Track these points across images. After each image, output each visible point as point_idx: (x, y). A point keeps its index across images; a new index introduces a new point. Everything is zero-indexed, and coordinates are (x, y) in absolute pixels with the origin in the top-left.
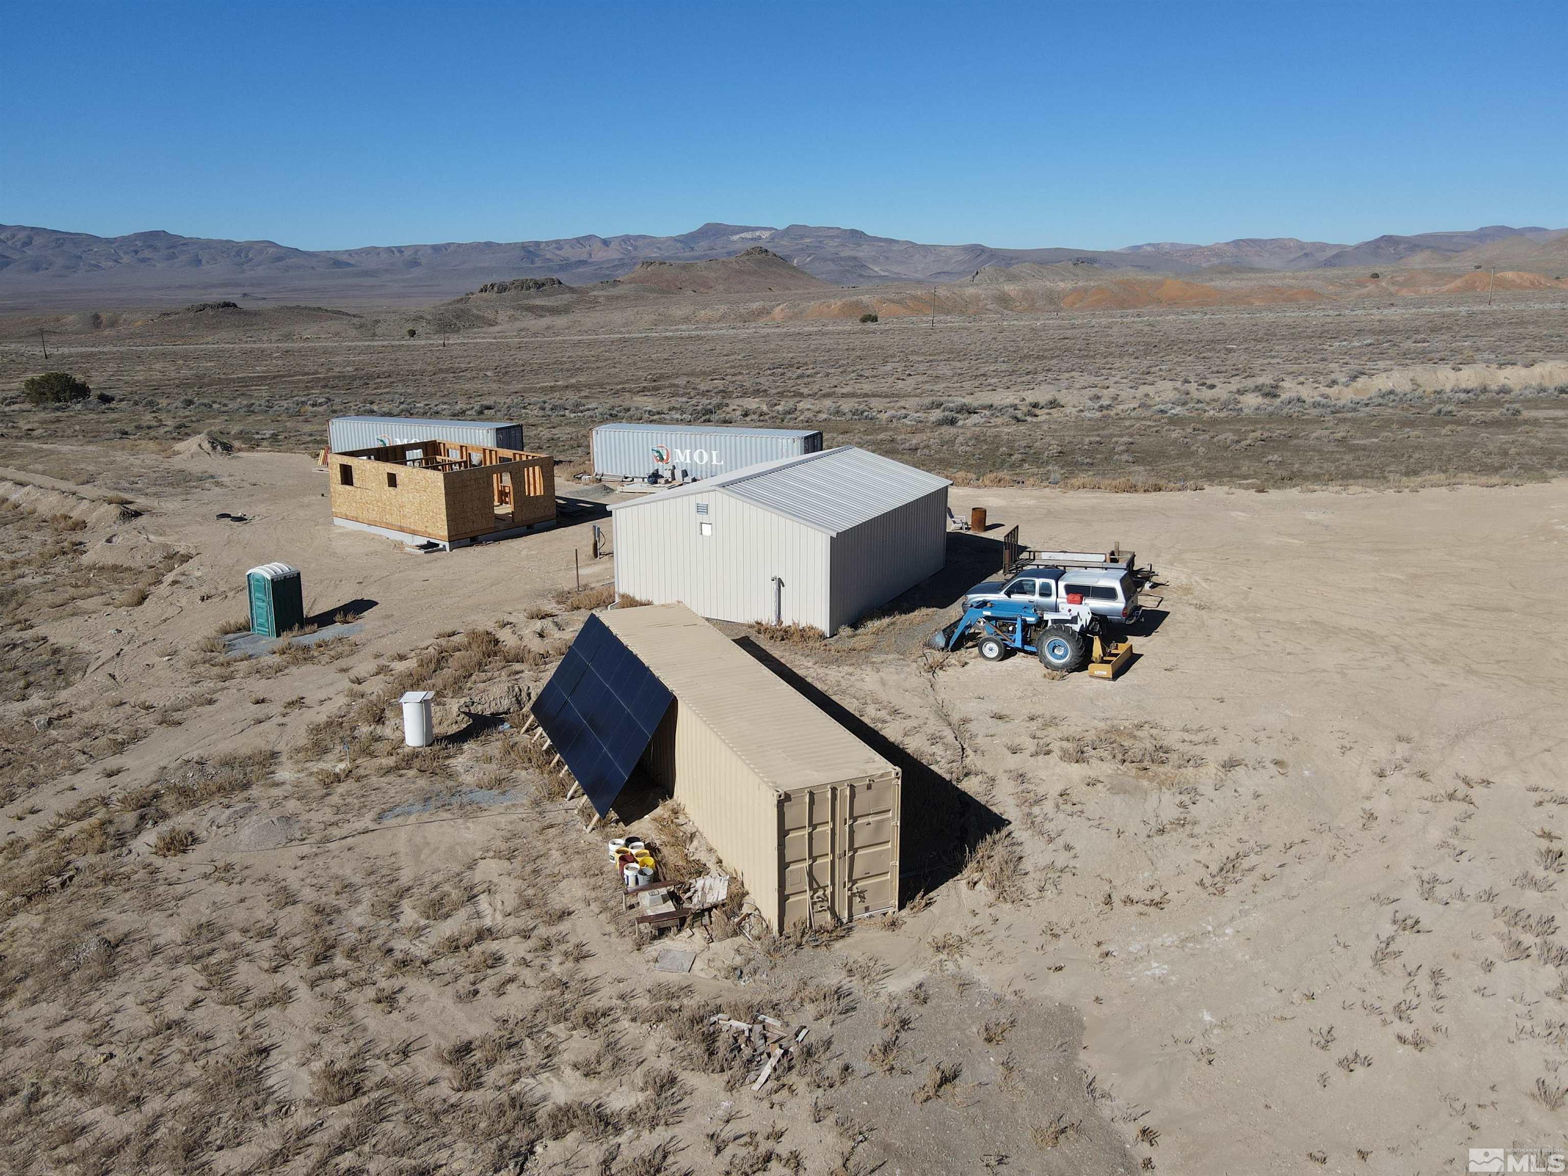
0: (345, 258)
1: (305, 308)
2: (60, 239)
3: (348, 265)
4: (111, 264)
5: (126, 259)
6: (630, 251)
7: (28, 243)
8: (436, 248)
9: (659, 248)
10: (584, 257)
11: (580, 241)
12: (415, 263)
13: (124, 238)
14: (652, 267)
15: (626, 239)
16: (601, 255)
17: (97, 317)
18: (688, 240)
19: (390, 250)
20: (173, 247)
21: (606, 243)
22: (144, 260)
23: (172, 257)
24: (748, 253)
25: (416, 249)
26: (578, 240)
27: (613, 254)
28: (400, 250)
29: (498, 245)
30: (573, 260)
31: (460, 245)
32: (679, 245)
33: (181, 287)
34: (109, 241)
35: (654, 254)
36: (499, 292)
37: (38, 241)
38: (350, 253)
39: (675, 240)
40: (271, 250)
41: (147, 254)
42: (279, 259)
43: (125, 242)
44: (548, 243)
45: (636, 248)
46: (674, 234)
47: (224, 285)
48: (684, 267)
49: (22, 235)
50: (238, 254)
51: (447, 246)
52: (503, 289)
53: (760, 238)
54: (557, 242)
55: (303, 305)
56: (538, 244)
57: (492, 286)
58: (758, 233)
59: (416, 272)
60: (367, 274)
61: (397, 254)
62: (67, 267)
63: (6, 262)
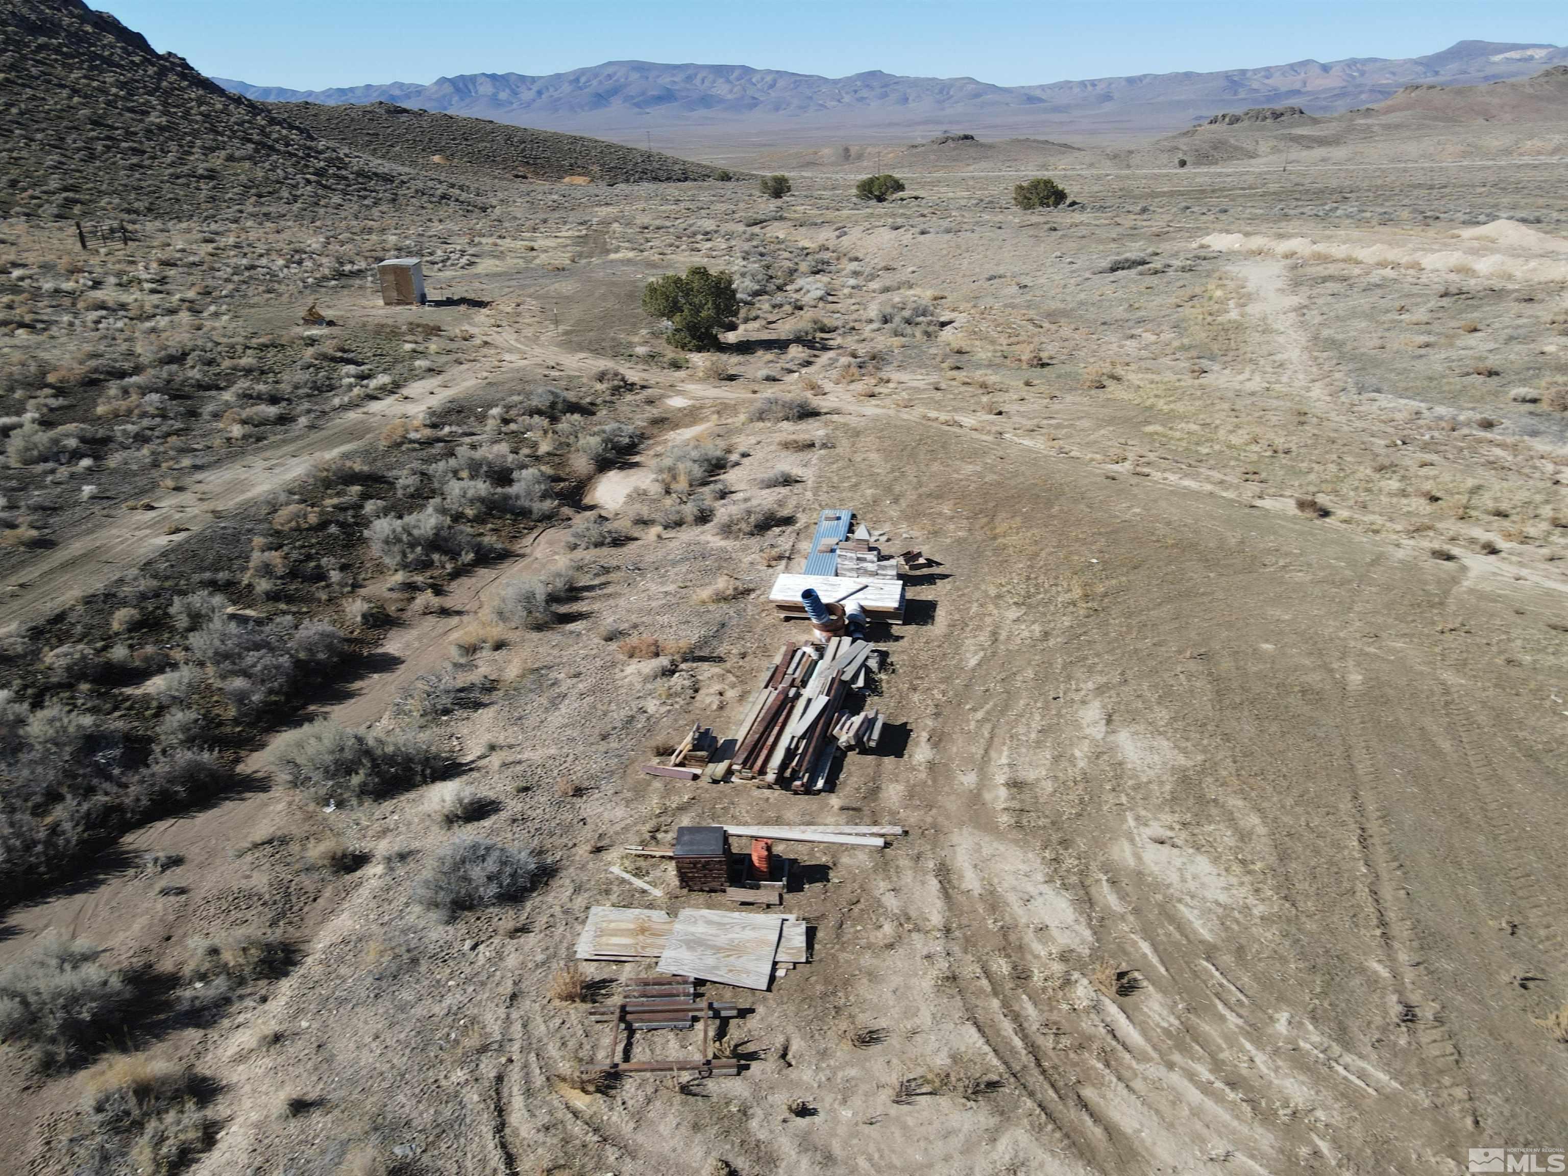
0: (1038, 93)
1: (1034, 141)
2: (798, 80)
3: (1040, 100)
4: (834, 103)
5: (847, 99)
6: (1354, 78)
7: (772, 86)
8: (1131, 81)
9: (1394, 74)
10: (1297, 86)
11: (1293, 68)
12: (1107, 97)
13: (849, 79)
14: (1418, 92)
15: (1352, 63)
16: (1318, 83)
17: (847, 150)
18: (1432, 63)
19: (1083, 84)
20: (886, 86)
21: (1325, 68)
22: (862, 99)
23: (885, 95)
24: (1547, 74)
25: (1110, 82)
26: (1292, 67)
27: (1333, 81)
28: (1093, 83)
29: (1199, 75)
30: (1284, 89)
31: (1156, 77)
32: (1420, 69)
33: (890, 125)
34: (835, 82)
35: (1386, 80)
36: (1231, 123)
37: (781, 83)
38: (1043, 88)
39: (1417, 62)
40: (970, 87)
41: (864, 93)
42: (977, 95)
43: (849, 80)
44: (1255, 71)
45: (1362, 73)
46: (1414, 56)
47: (926, 122)
48: (1459, 92)
49: (769, 79)
50: (941, 92)
51: (1141, 79)
52: (1235, 120)
53: (1531, 58)
54: (1267, 69)
55: (1032, 138)
56: (1243, 72)
57: (1224, 116)
58: (1529, 52)
59: (1108, 107)
60: (1057, 109)
61: (1090, 88)
62: (800, 107)
63: (754, 103)
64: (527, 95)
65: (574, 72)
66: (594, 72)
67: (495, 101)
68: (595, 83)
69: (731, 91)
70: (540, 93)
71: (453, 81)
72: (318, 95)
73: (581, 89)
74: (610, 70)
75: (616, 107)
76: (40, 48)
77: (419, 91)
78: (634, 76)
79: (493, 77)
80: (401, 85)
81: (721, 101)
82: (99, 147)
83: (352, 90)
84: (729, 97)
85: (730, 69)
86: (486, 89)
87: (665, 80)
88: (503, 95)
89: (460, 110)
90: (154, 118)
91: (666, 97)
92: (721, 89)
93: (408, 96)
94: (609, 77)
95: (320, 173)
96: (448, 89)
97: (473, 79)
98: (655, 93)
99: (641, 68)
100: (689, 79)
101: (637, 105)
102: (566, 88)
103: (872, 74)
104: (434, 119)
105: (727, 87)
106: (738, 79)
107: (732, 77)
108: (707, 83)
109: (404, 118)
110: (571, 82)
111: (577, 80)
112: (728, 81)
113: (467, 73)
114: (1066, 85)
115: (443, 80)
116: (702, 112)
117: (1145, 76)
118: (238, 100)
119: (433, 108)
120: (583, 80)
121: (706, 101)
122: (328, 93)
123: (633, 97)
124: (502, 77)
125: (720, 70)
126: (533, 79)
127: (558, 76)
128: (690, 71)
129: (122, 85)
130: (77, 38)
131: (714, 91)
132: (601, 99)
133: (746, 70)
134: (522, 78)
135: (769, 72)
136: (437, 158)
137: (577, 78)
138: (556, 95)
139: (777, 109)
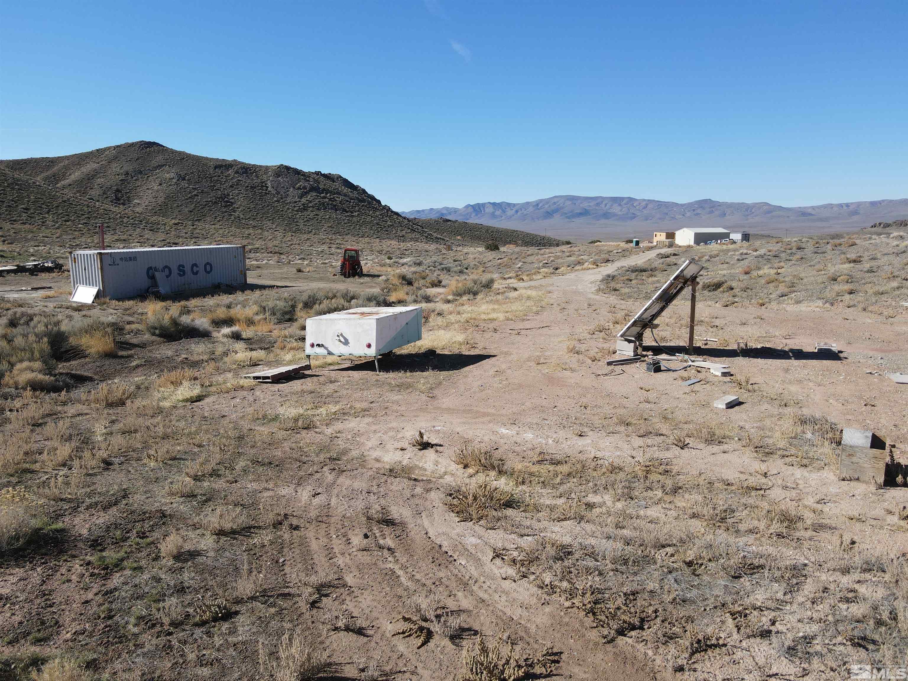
0: (810, 211)
2: (660, 205)
3: (810, 215)
4: (681, 216)
5: (688, 214)
7: (645, 207)
8: (873, 204)
19: (841, 205)
20: (713, 207)
22: (697, 214)
23: (711, 212)
28: (847, 205)
31: (891, 201)
34: (682, 205)
37: (650, 206)
38: (813, 208)
40: (765, 207)
41: (699, 211)
42: (769, 212)
43: (690, 205)
49: (644, 204)
50: (746, 210)
51: (880, 202)
57: (880, 224)
59: (855, 218)
60: (821, 220)
61: (845, 208)
62: (660, 219)
63: (634, 217)
64: (510, 212)
65: (536, 201)
66: (547, 201)
67: (493, 216)
68: (546, 206)
69: (621, 210)
70: (517, 212)
71: (473, 206)
72: (406, 213)
73: (539, 209)
74: (556, 200)
75: (557, 219)
76: (363, 206)
77: (456, 211)
78: (568, 203)
79: (494, 204)
80: (447, 209)
81: (615, 215)
82: (379, 229)
83: (423, 211)
84: (620, 213)
85: (622, 199)
86: (489, 210)
87: (585, 205)
88: (498, 213)
89: (474, 220)
90: (389, 223)
91: (585, 213)
92: (616, 209)
93: (450, 214)
94: (555, 203)
95: (427, 237)
96: (470, 210)
97: (483, 205)
98: (578, 211)
99: (573, 199)
100: (598, 204)
101: (568, 218)
102: (531, 209)
103: (705, 201)
104: (460, 223)
105: (620, 208)
106: (625, 204)
107: (622, 203)
108: (608, 206)
109: (449, 223)
110: (534, 206)
111: (538, 205)
112: (620, 205)
113: (481, 202)
114: (830, 206)
115: (468, 206)
116: (603, 221)
117: (883, 201)
118: (405, 218)
119: (460, 219)
120: (540, 205)
121: (606, 215)
122: (411, 212)
123: (566, 214)
124: (499, 204)
125: (615, 200)
126: (514, 205)
127: (528, 203)
128: (599, 201)
129: (381, 215)
130: (369, 203)
131: (611, 211)
132: (549, 214)
133: (631, 200)
134: (509, 205)
135: (644, 200)
136: (459, 237)
137: (537, 205)
138: (525, 212)
139: (647, 220)
